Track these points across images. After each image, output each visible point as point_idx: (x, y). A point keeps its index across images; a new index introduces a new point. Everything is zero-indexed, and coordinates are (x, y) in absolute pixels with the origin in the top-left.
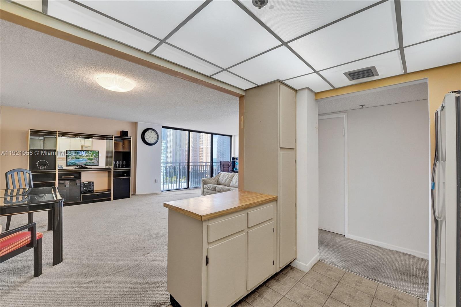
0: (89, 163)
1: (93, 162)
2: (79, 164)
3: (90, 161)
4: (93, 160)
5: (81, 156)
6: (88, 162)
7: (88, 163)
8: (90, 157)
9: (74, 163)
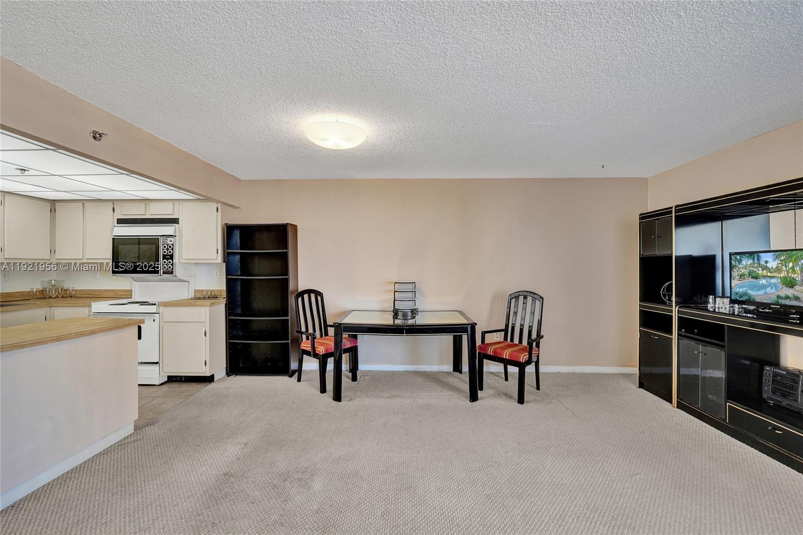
0: (787, 297)
1: (796, 294)
2: (758, 300)
3: (789, 292)
4: (797, 288)
5: (763, 270)
6: (783, 295)
7: (781, 298)
8: (788, 272)
9: (746, 294)
